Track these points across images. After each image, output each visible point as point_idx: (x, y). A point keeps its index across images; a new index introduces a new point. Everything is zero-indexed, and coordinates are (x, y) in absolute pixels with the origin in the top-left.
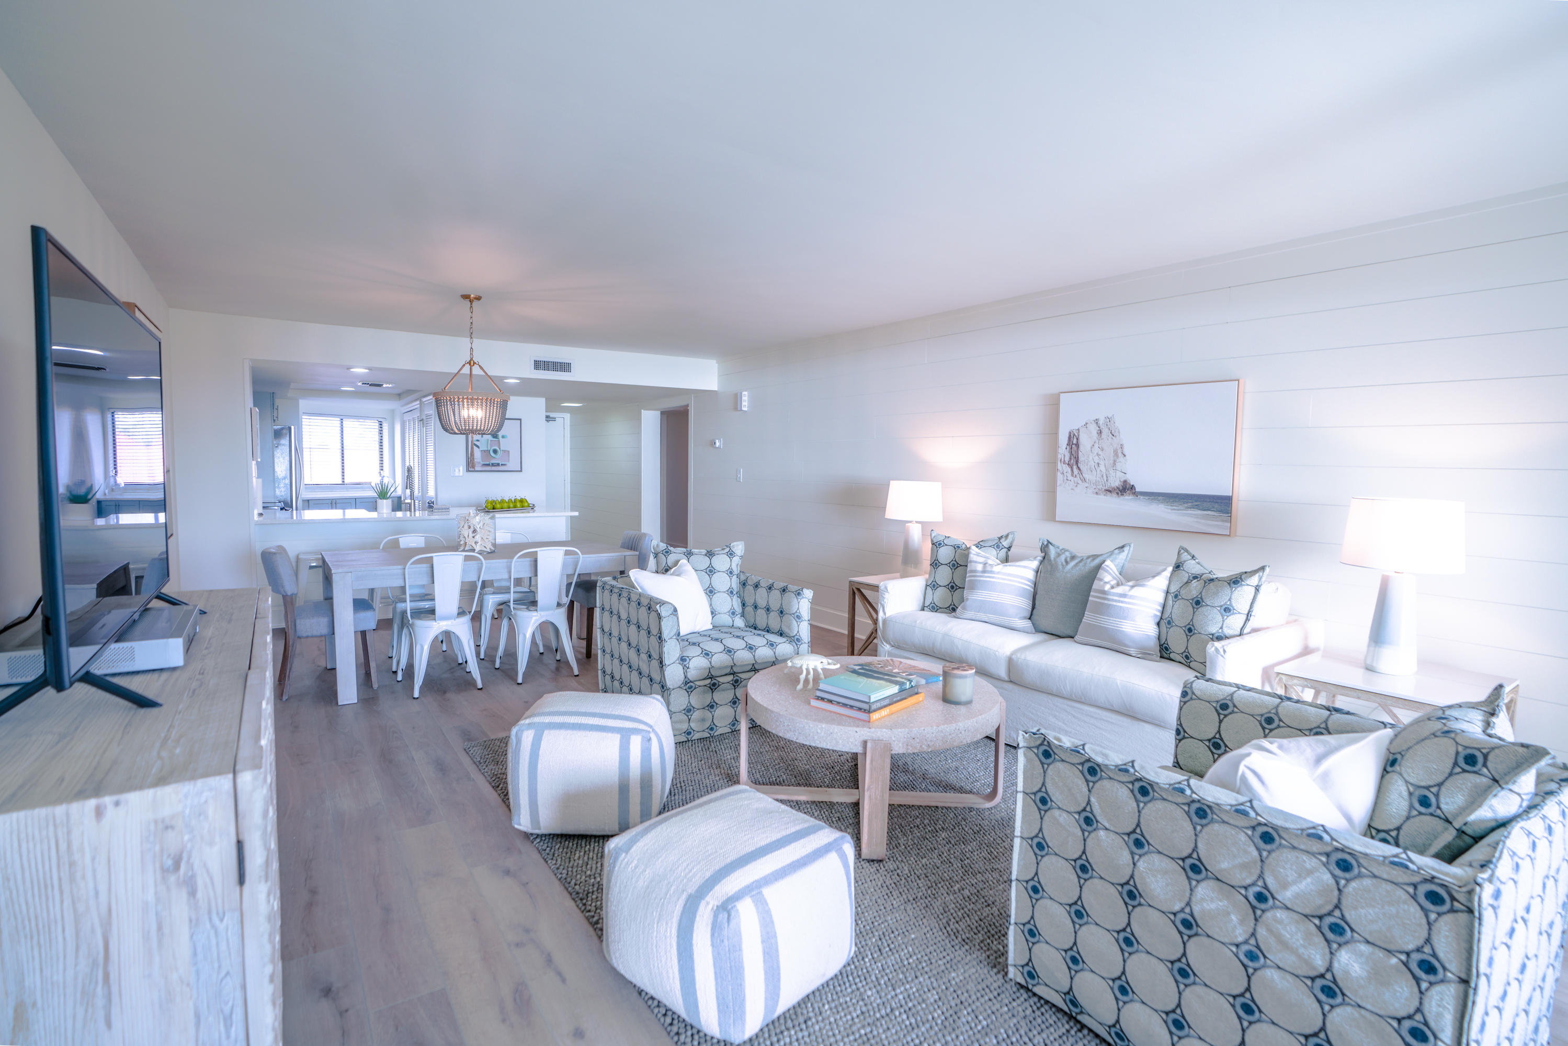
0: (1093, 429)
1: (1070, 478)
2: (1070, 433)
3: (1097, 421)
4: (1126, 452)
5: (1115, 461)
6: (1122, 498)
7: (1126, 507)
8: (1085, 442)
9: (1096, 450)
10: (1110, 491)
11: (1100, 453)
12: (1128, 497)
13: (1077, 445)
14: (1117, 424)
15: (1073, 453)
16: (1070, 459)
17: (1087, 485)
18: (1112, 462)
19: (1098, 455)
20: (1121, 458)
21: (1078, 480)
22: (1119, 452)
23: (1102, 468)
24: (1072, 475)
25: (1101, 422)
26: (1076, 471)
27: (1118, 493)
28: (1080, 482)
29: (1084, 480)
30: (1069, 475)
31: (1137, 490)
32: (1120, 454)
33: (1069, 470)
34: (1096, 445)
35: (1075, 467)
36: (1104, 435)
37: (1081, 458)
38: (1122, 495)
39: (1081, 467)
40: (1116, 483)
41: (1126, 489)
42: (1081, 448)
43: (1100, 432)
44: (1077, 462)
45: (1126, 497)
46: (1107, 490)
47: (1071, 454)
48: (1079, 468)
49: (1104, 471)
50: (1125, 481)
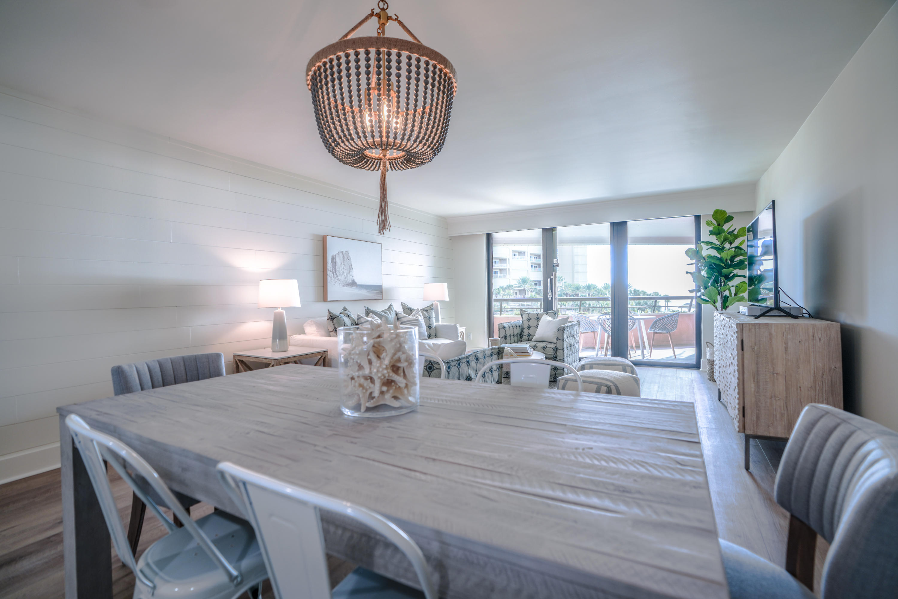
0: (341, 256)
1: (333, 279)
2: (332, 256)
3: (342, 252)
4: (353, 268)
5: (349, 271)
8: (338, 261)
9: (343, 265)
10: (348, 285)
11: (344, 267)
13: (335, 263)
14: (350, 255)
15: (334, 266)
16: (333, 269)
17: (340, 282)
18: (348, 271)
19: (343, 268)
20: (352, 270)
21: (336, 279)
22: (350, 267)
23: (345, 274)
25: (344, 253)
26: (335, 276)
27: (350, 286)
28: (337, 281)
29: (338, 280)
30: (333, 277)
31: (357, 284)
32: (351, 268)
33: (333, 275)
34: (343, 264)
35: (335, 273)
36: (345, 259)
37: (337, 270)
39: (337, 273)
40: (350, 281)
41: (353, 284)
42: (337, 264)
43: (344, 258)
44: (335, 271)
46: (347, 284)
47: (333, 267)
48: (336, 274)
49: (346, 275)
50: (353, 280)
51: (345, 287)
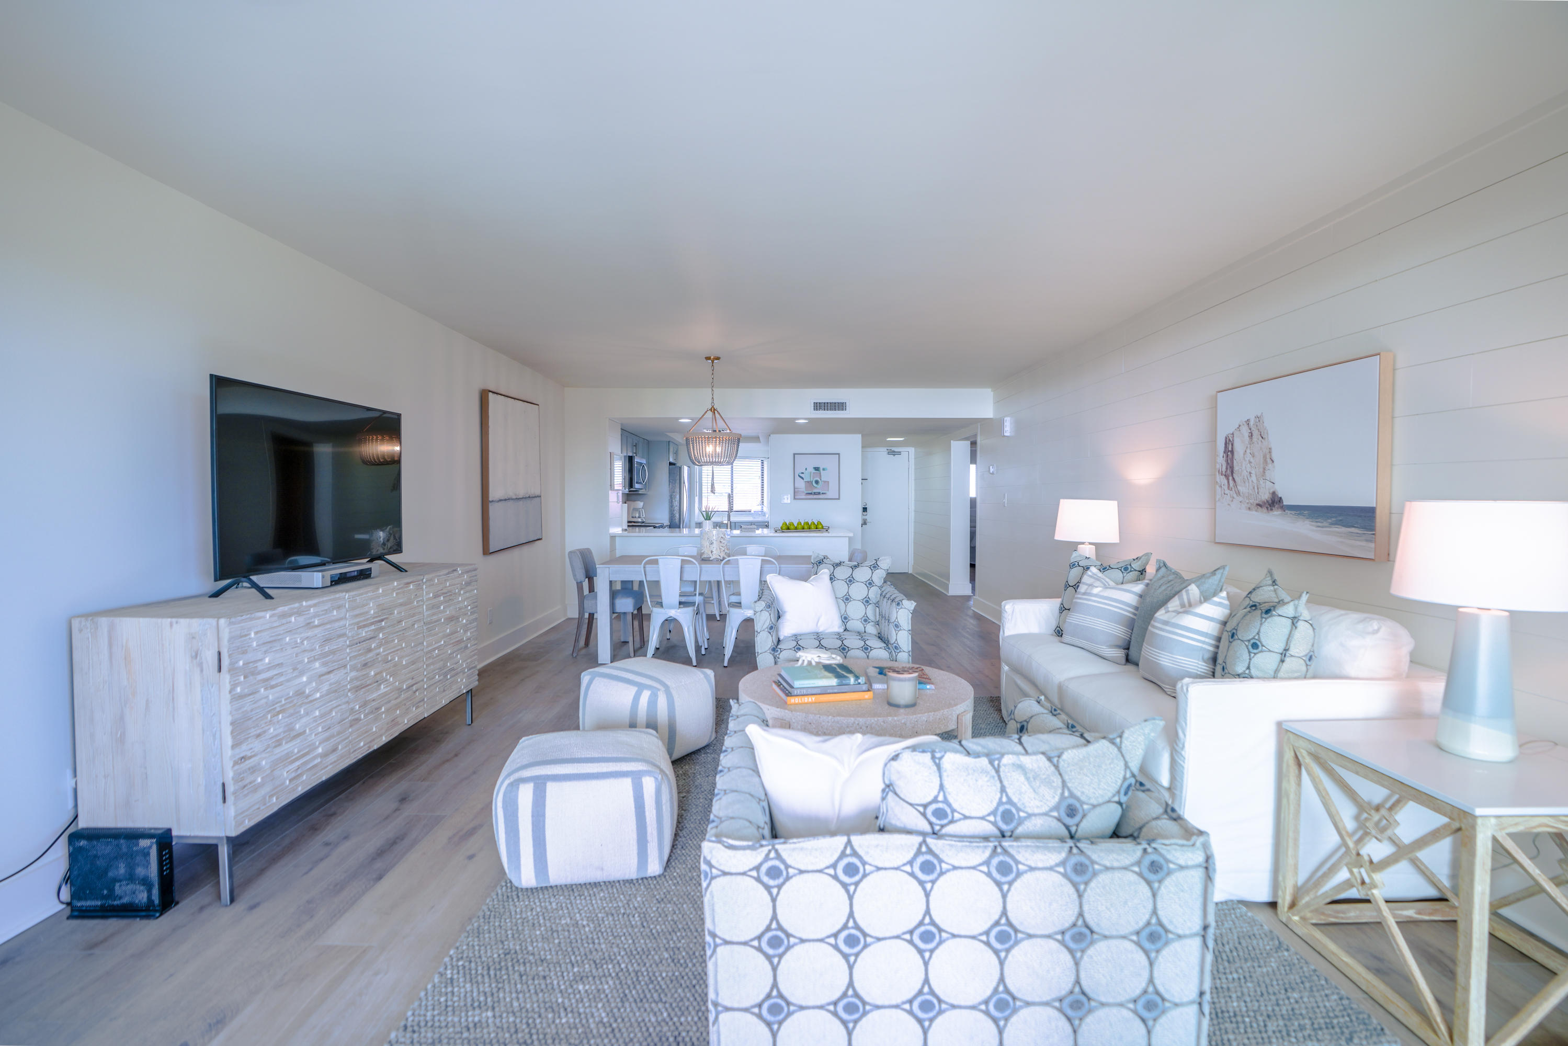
0: (1245, 431)
1: (1227, 491)
2: (1226, 438)
3: (1248, 422)
4: (1274, 458)
5: (1265, 468)
6: (1271, 513)
7: (1275, 522)
8: (1239, 447)
9: (1249, 456)
10: (1263, 506)
11: (1252, 460)
12: (1277, 512)
13: (1232, 452)
14: (1265, 427)
15: (1229, 461)
16: (1227, 469)
17: (1241, 499)
18: (1261, 470)
19: (1250, 462)
20: (1270, 466)
21: (1233, 493)
23: (1254, 478)
24: (1229, 487)
25: (1252, 423)
26: (1231, 482)
27: (1267, 508)
28: (1235, 495)
29: (1238, 493)
30: (1226, 487)
31: (1285, 503)
32: (1269, 460)
33: (1226, 482)
34: (1249, 451)
35: (1230, 478)
36: (1255, 439)
37: (1236, 468)
38: (1272, 510)
39: (1237, 478)
40: (1265, 496)
41: (1274, 502)
42: (1235, 453)
43: (1251, 435)
44: (1232, 472)
45: (1275, 513)
46: (1258, 505)
47: (1228, 463)
48: (1234, 479)
49: (1255, 481)
50: (1274, 493)
51: (1254, 512)
